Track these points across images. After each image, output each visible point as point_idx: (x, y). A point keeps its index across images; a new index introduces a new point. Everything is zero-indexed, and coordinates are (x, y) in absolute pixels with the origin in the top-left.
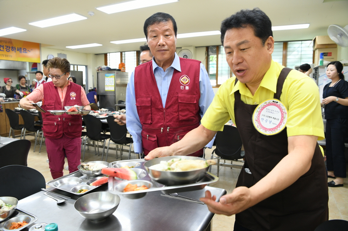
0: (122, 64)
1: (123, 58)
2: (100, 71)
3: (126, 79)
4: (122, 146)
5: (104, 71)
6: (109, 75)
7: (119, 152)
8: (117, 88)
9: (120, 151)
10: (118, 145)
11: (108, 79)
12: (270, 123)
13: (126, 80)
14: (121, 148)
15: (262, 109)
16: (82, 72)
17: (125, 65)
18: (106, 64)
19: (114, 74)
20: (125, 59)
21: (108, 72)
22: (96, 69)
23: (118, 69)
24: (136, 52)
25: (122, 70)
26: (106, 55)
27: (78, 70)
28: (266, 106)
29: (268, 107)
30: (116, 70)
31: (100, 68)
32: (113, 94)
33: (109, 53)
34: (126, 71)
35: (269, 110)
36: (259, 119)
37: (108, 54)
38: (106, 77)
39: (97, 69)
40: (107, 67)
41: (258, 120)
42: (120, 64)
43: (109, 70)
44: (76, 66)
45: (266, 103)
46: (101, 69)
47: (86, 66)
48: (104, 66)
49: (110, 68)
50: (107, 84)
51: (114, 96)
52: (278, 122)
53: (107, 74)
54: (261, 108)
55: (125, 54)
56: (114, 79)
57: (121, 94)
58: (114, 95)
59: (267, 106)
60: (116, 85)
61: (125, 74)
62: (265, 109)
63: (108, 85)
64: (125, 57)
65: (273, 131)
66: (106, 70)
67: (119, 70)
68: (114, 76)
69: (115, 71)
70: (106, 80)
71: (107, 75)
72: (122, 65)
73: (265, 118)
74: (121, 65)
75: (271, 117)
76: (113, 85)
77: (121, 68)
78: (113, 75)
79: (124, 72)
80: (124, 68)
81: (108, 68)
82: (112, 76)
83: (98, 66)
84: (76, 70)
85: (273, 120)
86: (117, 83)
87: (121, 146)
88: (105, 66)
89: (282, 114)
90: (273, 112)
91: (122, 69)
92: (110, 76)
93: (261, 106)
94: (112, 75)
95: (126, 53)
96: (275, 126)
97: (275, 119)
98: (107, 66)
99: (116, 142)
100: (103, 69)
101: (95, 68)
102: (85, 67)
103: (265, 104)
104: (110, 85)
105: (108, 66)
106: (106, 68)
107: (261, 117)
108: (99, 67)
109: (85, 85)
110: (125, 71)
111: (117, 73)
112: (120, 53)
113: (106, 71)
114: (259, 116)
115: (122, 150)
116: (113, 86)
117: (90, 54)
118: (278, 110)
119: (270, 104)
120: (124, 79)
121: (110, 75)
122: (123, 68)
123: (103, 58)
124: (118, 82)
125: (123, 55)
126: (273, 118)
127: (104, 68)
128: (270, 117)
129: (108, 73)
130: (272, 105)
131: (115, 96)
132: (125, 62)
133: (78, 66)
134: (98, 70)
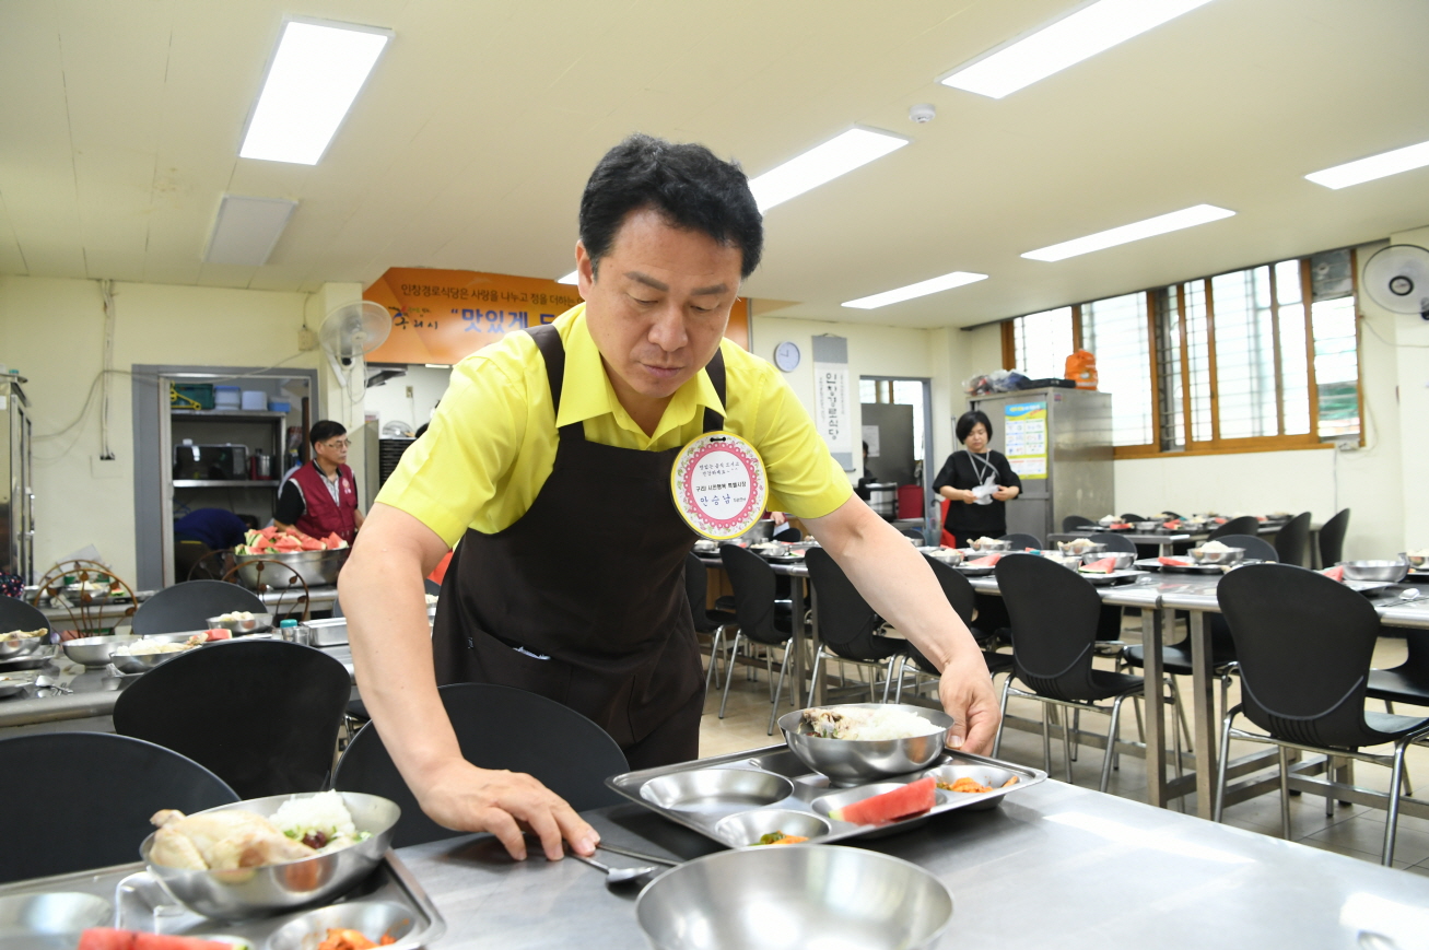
0: (1078, 357)
1: (1086, 332)
2: (982, 395)
3: (1103, 423)
4: (1077, 712)
5: (999, 392)
6: (1021, 408)
7: (1058, 745)
8: (1056, 467)
9: (1062, 738)
10: (1054, 705)
11: (1020, 428)
12: (727, 502)
13: (1099, 430)
14: (1071, 726)
15: (689, 473)
16: (910, 408)
17: (1093, 362)
18: (1009, 361)
19: (1044, 404)
20: (1093, 337)
21: (1018, 396)
22: (966, 385)
23: (1063, 378)
24: (1143, 295)
25: (1079, 384)
26: (1007, 326)
27: (896, 402)
28: (696, 460)
29: (703, 461)
30: (1055, 385)
31: (981, 384)
32: (1042, 494)
33: (1023, 316)
34: (1101, 388)
35: (709, 469)
36: (694, 504)
37: (1018, 322)
38: (1007, 418)
39: (970, 389)
40: (1015, 376)
41: (695, 509)
42: (1069, 359)
43: (1023, 385)
44: (885, 385)
45: (692, 450)
46: (988, 388)
47: (926, 382)
48: (999, 374)
49: (1025, 378)
50: (1015, 448)
51: (1046, 500)
52: (745, 492)
53: (1012, 404)
54: (685, 472)
55: (1092, 314)
56: (1043, 424)
57: (1079, 493)
58: (1047, 495)
59: (699, 458)
60: (1057, 455)
61: (1098, 401)
62: (697, 468)
63: (1019, 453)
64: (1092, 325)
65: (744, 520)
66: (1009, 388)
67: (1068, 384)
68: (1044, 413)
69: (1050, 390)
70: (1007, 430)
71: (1013, 409)
72: (1083, 360)
73: (710, 494)
74: (1076, 362)
75: (724, 486)
76: (1042, 450)
77: (1076, 377)
78: (1037, 406)
79: (1091, 392)
80: (1093, 372)
81: (1016, 380)
82: (1036, 411)
83: (974, 377)
84: (886, 399)
85: (733, 492)
86: (1062, 447)
87: (1071, 710)
88: (1005, 374)
89: (748, 466)
90: (720, 468)
91: (1082, 379)
92: (1025, 412)
93: (682, 463)
94: (1033, 407)
95: (1096, 305)
96: (742, 505)
97: (735, 485)
98: (1013, 371)
99: (1042, 688)
100: (996, 387)
101: (963, 384)
102: (920, 384)
103: (692, 456)
104: (1029, 452)
105: (1019, 370)
106: (1007, 381)
107: (697, 496)
108: (980, 378)
109: (921, 461)
110: (1094, 388)
111: (1057, 399)
112: (1070, 308)
113: (1009, 393)
114: (690, 497)
115: (1076, 735)
116: (1040, 456)
117: (941, 328)
118: (735, 459)
119: (704, 452)
120: (1094, 424)
121: (1027, 408)
122: (1086, 375)
123: (995, 338)
124: (1065, 439)
125: (1085, 320)
126: (730, 484)
127: (1000, 381)
128: (719, 486)
129: (1020, 400)
130: (713, 449)
131: (1049, 501)
132: (1094, 348)
133: (895, 383)
134: (974, 393)
